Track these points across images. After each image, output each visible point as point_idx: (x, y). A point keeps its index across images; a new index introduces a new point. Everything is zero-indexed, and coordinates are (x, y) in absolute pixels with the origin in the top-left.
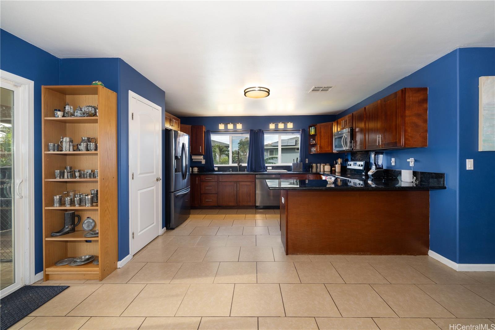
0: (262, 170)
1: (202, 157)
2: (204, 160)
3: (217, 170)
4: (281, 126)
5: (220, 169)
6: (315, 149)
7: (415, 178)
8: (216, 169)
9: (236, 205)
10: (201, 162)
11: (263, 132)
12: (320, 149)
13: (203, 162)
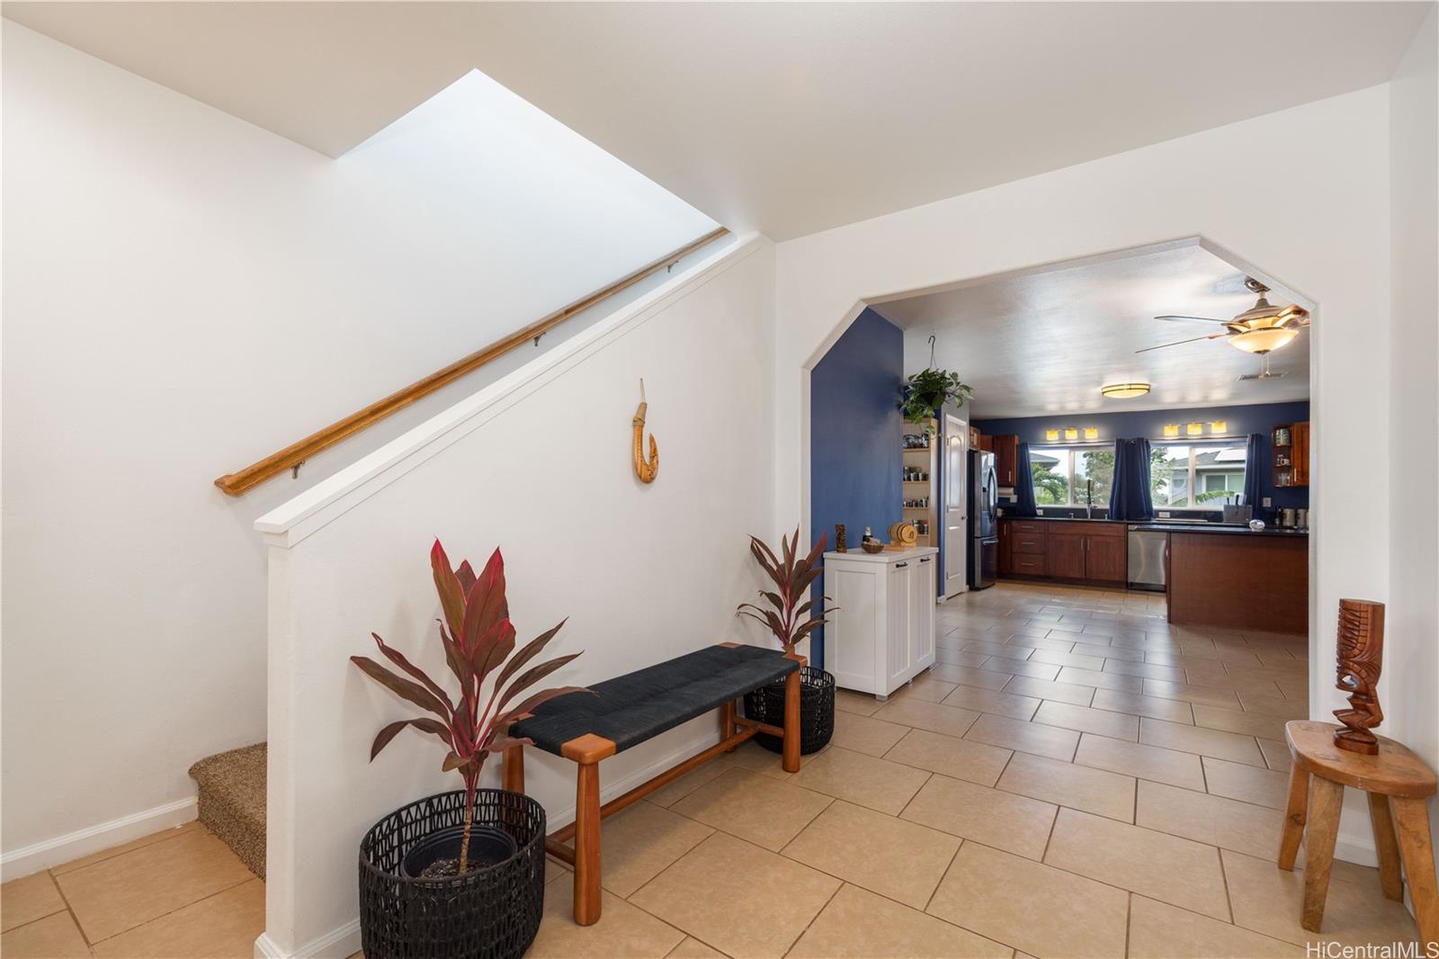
0: (1144, 518)
1: (1011, 490)
2: (1016, 496)
3: (1042, 514)
4: (1194, 430)
5: (1047, 511)
6: (1289, 478)
8: (1040, 512)
9: (1084, 577)
10: (1009, 499)
11: (1147, 442)
12: (1299, 478)
13: (1014, 499)
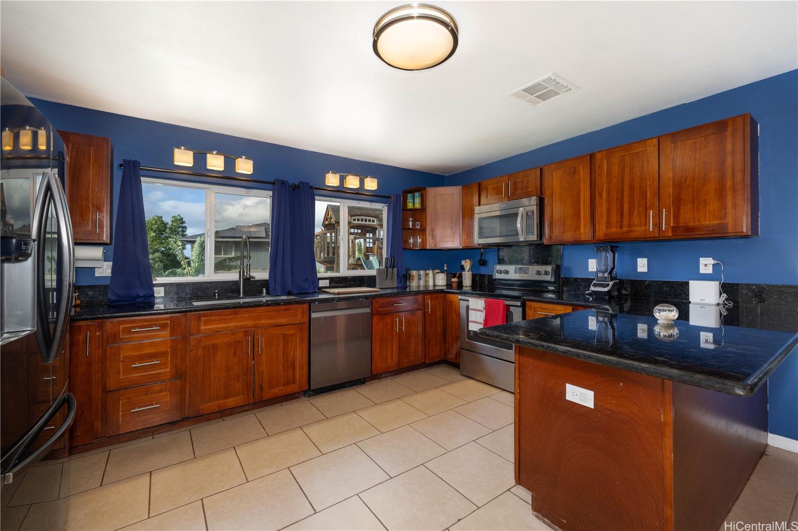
7: (725, 296)
9: (252, 401)
